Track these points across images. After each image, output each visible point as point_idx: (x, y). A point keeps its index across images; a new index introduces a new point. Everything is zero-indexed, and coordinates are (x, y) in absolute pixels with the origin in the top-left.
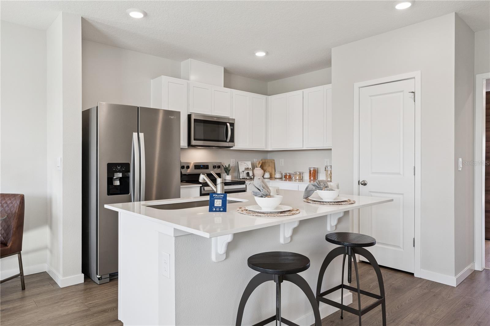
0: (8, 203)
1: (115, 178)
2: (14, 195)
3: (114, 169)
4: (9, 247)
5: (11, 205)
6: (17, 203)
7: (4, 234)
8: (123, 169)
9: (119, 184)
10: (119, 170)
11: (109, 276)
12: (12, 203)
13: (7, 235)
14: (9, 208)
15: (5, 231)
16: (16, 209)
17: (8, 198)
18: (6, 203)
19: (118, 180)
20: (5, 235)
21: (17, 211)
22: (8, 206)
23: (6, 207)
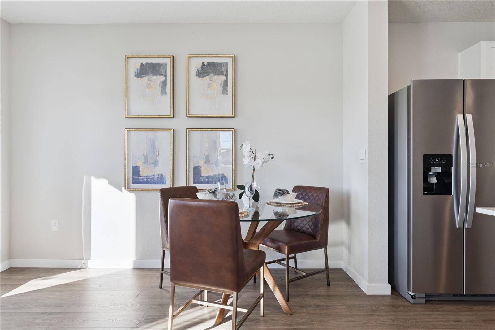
0: (314, 196)
1: (431, 173)
2: (320, 189)
3: (432, 163)
4: (318, 240)
5: (318, 198)
6: (322, 197)
7: (311, 226)
8: (444, 162)
9: (436, 182)
10: (438, 164)
11: (424, 297)
12: (318, 196)
13: (315, 228)
14: (315, 201)
15: (313, 223)
16: (323, 202)
17: (314, 191)
18: (312, 195)
19: (434, 177)
20: (313, 227)
21: (323, 204)
22: (314, 199)
23: (313, 199)
